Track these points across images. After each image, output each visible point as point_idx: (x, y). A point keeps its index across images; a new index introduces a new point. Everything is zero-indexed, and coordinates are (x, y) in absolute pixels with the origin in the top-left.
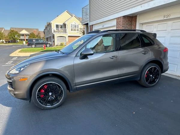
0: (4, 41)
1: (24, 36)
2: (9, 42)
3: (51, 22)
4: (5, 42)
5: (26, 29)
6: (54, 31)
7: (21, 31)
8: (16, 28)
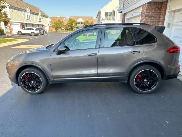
0: (64, 28)
1: (80, 24)
2: (68, 30)
3: (100, 10)
4: (65, 30)
5: (83, 18)
6: (103, 19)
7: (78, 19)
8: (74, 17)
